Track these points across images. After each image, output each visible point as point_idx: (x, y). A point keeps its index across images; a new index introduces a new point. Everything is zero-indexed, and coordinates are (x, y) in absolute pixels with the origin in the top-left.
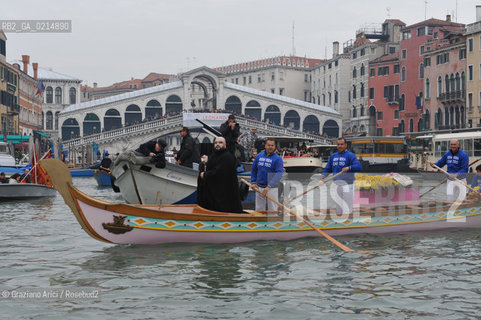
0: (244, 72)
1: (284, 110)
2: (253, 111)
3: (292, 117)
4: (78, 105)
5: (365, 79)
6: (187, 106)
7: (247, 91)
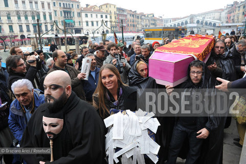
0: (199, 15)
1: (209, 22)
2: (202, 23)
3: (210, 23)
4: (172, 23)
5: (227, 15)
6: (189, 22)
7: (200, 19)
